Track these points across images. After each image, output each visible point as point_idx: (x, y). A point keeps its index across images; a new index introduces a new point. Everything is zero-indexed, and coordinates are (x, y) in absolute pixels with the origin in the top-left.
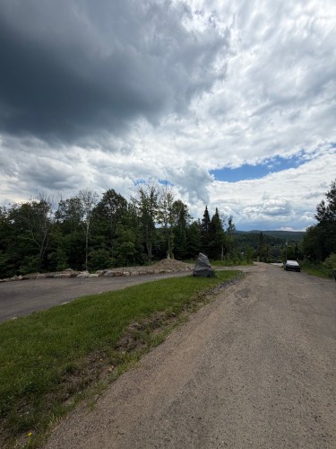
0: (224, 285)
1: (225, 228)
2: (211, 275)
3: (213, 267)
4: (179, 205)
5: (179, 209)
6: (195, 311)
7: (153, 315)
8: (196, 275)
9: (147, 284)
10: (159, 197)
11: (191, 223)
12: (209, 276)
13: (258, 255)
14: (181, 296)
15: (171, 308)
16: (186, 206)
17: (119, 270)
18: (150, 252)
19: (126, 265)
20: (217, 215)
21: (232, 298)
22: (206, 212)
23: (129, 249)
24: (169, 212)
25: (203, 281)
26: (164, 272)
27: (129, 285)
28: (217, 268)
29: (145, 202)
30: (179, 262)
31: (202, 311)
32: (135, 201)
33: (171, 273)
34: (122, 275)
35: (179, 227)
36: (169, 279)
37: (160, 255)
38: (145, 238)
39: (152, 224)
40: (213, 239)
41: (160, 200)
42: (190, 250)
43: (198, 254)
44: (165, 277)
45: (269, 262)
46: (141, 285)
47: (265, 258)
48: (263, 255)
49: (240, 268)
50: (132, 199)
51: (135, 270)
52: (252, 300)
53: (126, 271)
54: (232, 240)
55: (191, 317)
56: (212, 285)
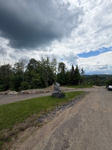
13: (95, 83)
47: (98, 84)
48: (97, 83)
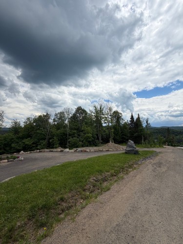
0: (144, 159)
1: (144, 125)
2: (136, 153)
3: (137, 148)
4: (116, 113)
5: (117, 116)
6: (127, 174)
7: (103, 174)
8: (127, 153)
9: (99, 157)
10: (104, 109)
11: (123, 123)
12: (135, 153)
14: (118, 164)
15: (113, 171)
16: (121, 114)
17: (84, 149)
18: (100, 139)
19: (87, 146)
20: (139, 118)
21: (150, 167)
22: (132, 116)
23: (89, 137)
24: (110, 117)
25: (131, 156)
26: (108, 150)
27: (90, 157)
28: (139, 149)
29: (97, 112)
30: (117, 145)
31: (131, 174)
32: (92, 112)
33: (112, 151)
34: (86, 151)
35: (116, 125)
36: (111, 154)
37: (106, 141)
38: (97, 131)
39: (101, 124)
40: (137, 132)
41: (105, 111)
42: (123, 138)
43: (128, 140)
44: (109, 153)
45: (175, 146)
46: (96, 157)
48: (170, 142)
49: (154, 149)
50: (90, 111)
51: (93, 149)
52: (164, 169)
53: (88, 149)
54: (149, 132)
55: (125, 177)
56: (137, 159)
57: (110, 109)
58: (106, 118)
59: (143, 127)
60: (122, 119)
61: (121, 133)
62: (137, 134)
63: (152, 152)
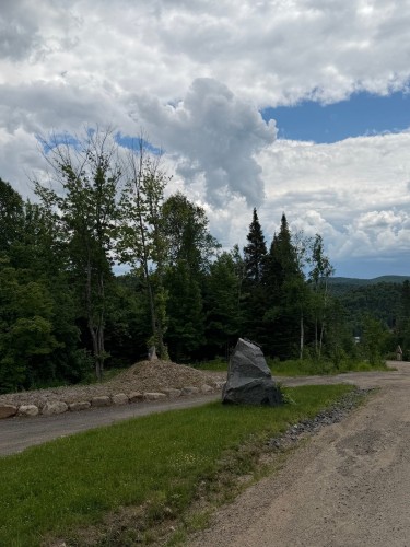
0: (307, 425)
1: (307, 269)
2: (272, 398)
3: (276, 379)
4: (178, 205)
5: (181, 219)
6: (229, 499)
7: (109, 517)
8: (232, 400)
9: (91, 434)
10: (120, 186)
11: (213, 259)
12: (266, 402)
13: (400, 341)
14: (189, 459)
15: (162, 495)
16: (200, 211)
18: (99, 340)
19: (26, 386)
20: (284, 234)
21: (331, 457)
22: (256, 226)
23: (36, 337)
24: (151, 228)
25: (249, 417)
26: (140, 399)
27: (38, 440)
28: (288, 380)
29: (78, 197)
30: (183, 369)
31: (248, 497)
32: (50, 197)
33: (161, 400)
34: (15, 414)
35: (181, 269)
36: (154, 416)
37: (127, 351)
38: (84, 303)
39: (103, 266)
41: (124, 193)
43: (233, 342)
44: (144, 411)
46: (73, 439)
49: (350, 379)
50: (40, 191)
51: (54, 398)
52: (384, 458)
53: (27, 402)
54: (327, 301)
55: (219, 514)
56: (275, 427)
57: (152, 187)
58: (129, 231)
59: (301, 276)
60: (209, 238)
61: (206, 308)
62: (276, 310)
63: (340, 392)
